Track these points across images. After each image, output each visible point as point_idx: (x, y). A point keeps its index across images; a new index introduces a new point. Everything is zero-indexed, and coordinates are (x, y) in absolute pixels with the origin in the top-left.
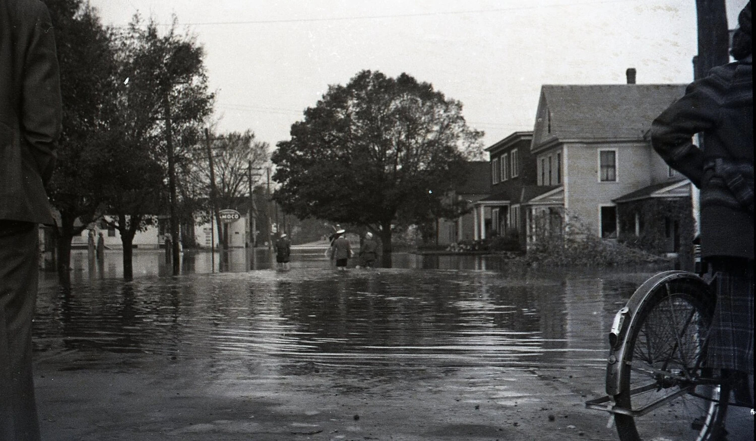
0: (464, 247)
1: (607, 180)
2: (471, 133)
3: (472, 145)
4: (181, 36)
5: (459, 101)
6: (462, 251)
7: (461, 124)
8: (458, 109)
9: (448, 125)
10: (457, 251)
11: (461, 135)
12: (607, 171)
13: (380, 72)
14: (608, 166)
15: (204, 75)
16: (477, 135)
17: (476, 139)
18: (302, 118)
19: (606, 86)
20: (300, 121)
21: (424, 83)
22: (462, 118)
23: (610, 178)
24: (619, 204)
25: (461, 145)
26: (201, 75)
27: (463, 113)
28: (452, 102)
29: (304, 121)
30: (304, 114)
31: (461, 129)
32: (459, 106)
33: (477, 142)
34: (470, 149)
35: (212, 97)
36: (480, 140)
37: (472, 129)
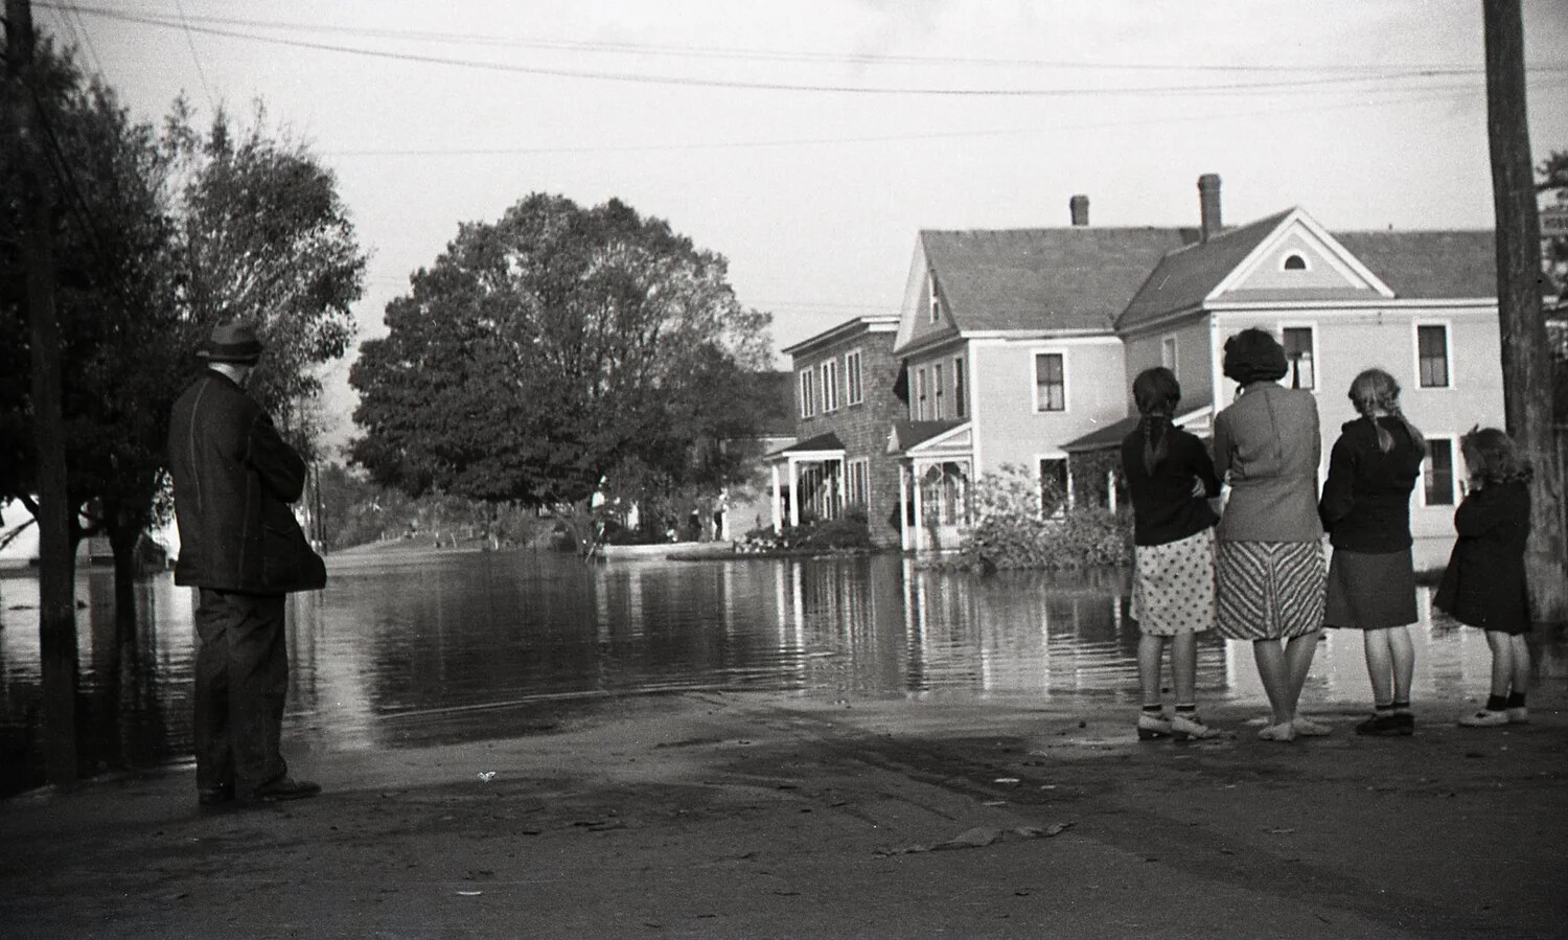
0: (761, 543)
1: (1049, 408)
2: (745, 318)
3: (750, 341)
4: (273, 143)
5: (719, 255)
6: (757, 550)
7: (727, 299)
8: (718, 271)
9: (703, 304)
10: (747, 550)
11: (727, 321)
12: (1049, 393)
13: (565, 197)
14: (1050, 383)
15: (345, 222)
16: (758, 320)
17: (756, 329)
18: (408, 290)
19: (1037, 231)
20: (403, 296)
21: (652, 219)
22: (728, 288)
23: (1054, 406)
24: (1072, 453)
25: (729, 341)
26: (339, 222)
27: (728, 279)
28: (708, 257)
29: (411, 295)
30: (412, 282)
31: (727, 310)
32: (722, 265)
33: (757, 333)
34: (746, 349)
35: (361, 264)
36: (764, 330)
37: (746, 310)
